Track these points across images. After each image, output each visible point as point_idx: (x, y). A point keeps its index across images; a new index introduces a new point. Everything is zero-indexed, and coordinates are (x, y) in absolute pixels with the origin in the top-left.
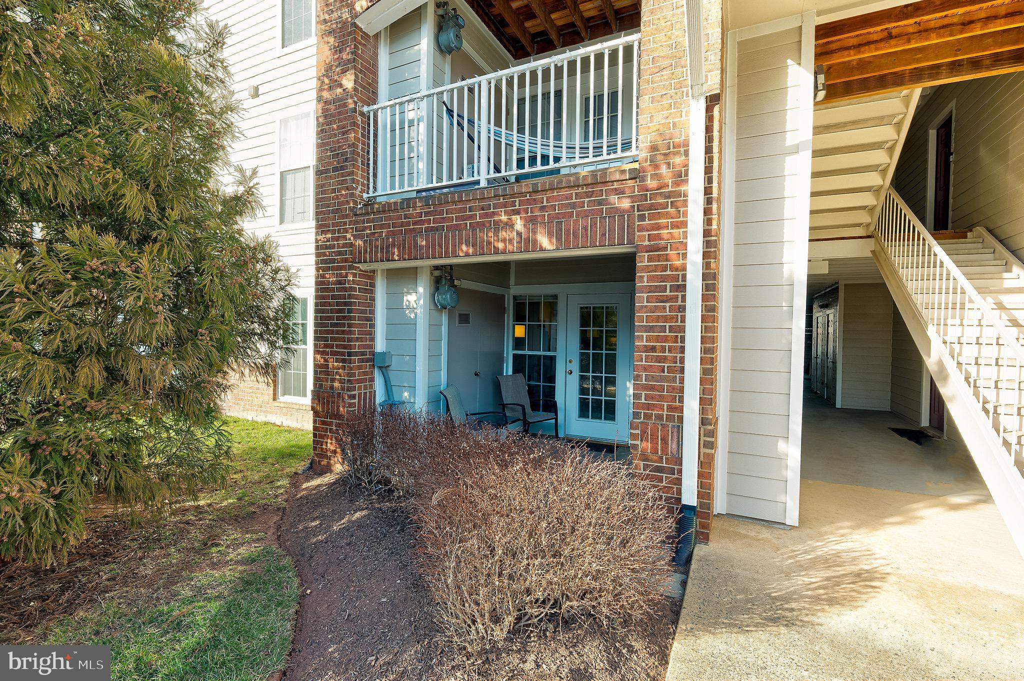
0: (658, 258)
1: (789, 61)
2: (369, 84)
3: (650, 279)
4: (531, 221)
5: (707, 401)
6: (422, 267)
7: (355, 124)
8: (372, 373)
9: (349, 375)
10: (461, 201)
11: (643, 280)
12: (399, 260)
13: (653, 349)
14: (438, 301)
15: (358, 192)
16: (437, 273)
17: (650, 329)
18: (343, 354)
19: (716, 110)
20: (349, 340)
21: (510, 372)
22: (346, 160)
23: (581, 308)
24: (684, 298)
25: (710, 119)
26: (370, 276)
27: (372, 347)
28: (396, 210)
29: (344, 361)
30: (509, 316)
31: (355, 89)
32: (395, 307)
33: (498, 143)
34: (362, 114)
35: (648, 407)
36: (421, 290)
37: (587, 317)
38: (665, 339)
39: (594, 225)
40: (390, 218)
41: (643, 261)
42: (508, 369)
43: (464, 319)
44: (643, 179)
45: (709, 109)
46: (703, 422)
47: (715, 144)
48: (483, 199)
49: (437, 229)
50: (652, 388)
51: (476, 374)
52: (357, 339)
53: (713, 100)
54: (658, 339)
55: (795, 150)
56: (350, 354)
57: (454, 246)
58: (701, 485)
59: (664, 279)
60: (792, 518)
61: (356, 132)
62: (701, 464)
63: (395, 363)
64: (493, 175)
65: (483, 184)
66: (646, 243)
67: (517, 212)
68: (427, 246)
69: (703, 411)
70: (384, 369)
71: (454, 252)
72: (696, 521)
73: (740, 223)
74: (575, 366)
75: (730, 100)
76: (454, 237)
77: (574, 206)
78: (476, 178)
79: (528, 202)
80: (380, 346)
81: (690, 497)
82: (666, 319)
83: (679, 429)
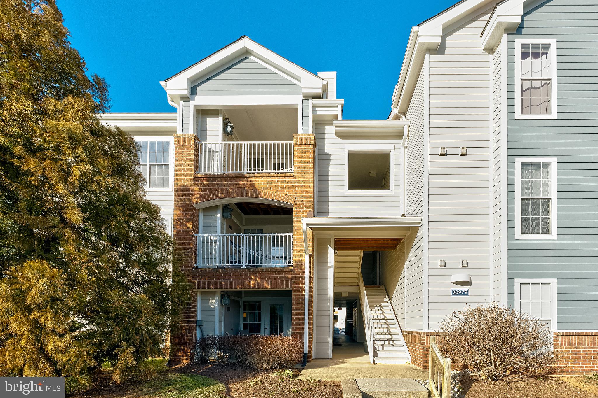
0: (298, 292)
1: (329, 246)
2: (196, 226)
3: (296, 297)
4: (262, 280)
5: (310, 328)
6: (218, 291)
7: (192, 240)
8: (196, 328)
9: (190, 328)
10: (237, 272)
11: (294, 297)
12: (212, 289)
13: (297, 315)
14: (223, 303)
15: (193, 264)
16: (222, 293)
17: (296, 310)
18: (187, 321)
19: (311, 257)
20: (189, 316)
21: (242, 329)
22: (188, 252)
23: (270, 306)
24: (304, 302)
25: (310, 259)
26: (196, 293)
27: (196, 318)
28: (211, 272)
29: (187, 323)
30: (242, 309)
31: (192, 228)
32: (205, 304)
33: (249, 255)
34: (194, 237)
35: (296, 330)
36: (217, 298)
37: (272, 309)
38: (300, 313)
39: (281, 282)
40: (209, 275)
41: (294, 293)
42: (241, 328)
43: (228, 309)
44: (294, 272)
45: (310, 257)
46: (309, 333)
47: (311, 266)
48: (246, 272)
49: (228, 280)
50: (297, 325)
51: (232, 329)
52: (192, 316)
53: (310, 255)
54: (298, 313)
55: (330, 267)
56: (190, 321)
57: (235, 285)
58: (309, 348)
59: (299, 297)
60: (331, 357)
61: (193, 243)
62: (309, 343)
63: (205, 324)
64: (247, 264)
65: (244, 267)
66: (295, 288)
67: (258, 277)
68: (225, 284)
69: (309, 330)
70: (200, 326)
71: (235, 287)
72: (307, 357)
73: (318, 284)
74: (268, 326)
75: (315, 256)
76: (235, 283)
77: (275, 277)
78: (241, 264)
79: (260, 274)
80: (199, 318)
81: (306, 351)
82: (300, 308)
83: (303, 335)
